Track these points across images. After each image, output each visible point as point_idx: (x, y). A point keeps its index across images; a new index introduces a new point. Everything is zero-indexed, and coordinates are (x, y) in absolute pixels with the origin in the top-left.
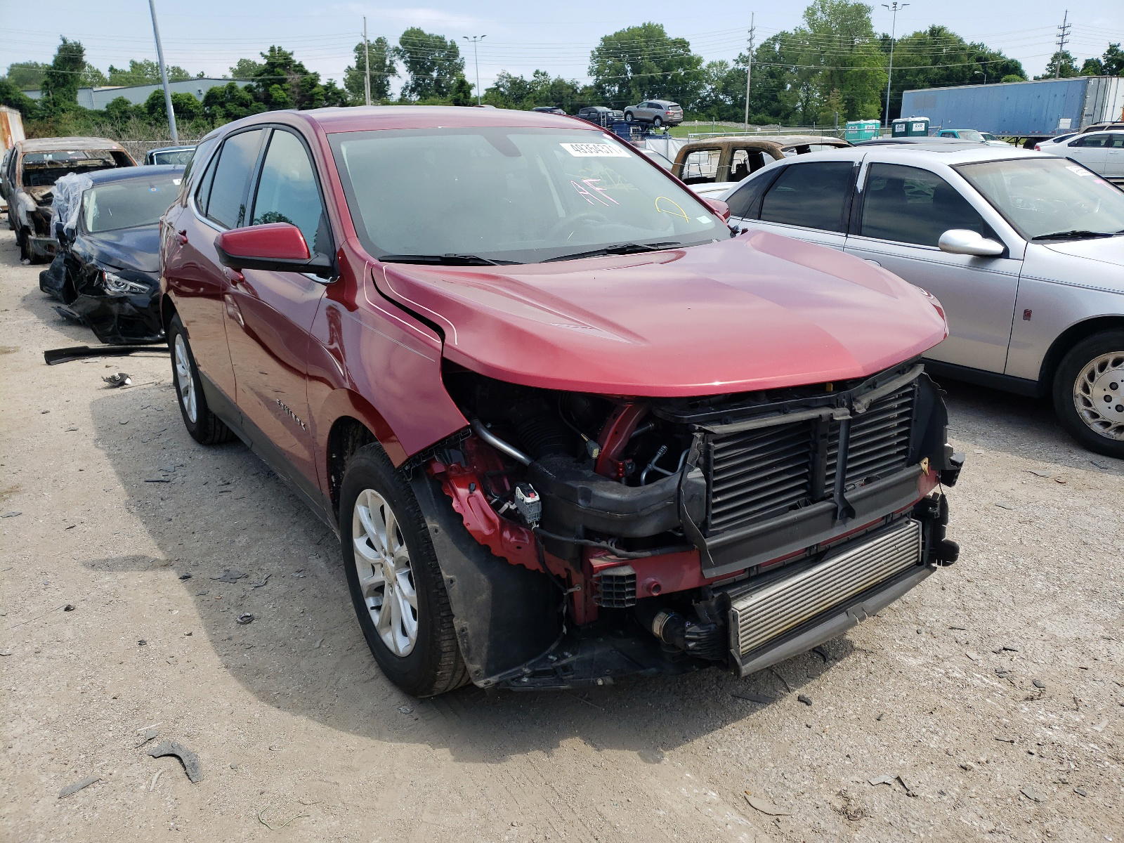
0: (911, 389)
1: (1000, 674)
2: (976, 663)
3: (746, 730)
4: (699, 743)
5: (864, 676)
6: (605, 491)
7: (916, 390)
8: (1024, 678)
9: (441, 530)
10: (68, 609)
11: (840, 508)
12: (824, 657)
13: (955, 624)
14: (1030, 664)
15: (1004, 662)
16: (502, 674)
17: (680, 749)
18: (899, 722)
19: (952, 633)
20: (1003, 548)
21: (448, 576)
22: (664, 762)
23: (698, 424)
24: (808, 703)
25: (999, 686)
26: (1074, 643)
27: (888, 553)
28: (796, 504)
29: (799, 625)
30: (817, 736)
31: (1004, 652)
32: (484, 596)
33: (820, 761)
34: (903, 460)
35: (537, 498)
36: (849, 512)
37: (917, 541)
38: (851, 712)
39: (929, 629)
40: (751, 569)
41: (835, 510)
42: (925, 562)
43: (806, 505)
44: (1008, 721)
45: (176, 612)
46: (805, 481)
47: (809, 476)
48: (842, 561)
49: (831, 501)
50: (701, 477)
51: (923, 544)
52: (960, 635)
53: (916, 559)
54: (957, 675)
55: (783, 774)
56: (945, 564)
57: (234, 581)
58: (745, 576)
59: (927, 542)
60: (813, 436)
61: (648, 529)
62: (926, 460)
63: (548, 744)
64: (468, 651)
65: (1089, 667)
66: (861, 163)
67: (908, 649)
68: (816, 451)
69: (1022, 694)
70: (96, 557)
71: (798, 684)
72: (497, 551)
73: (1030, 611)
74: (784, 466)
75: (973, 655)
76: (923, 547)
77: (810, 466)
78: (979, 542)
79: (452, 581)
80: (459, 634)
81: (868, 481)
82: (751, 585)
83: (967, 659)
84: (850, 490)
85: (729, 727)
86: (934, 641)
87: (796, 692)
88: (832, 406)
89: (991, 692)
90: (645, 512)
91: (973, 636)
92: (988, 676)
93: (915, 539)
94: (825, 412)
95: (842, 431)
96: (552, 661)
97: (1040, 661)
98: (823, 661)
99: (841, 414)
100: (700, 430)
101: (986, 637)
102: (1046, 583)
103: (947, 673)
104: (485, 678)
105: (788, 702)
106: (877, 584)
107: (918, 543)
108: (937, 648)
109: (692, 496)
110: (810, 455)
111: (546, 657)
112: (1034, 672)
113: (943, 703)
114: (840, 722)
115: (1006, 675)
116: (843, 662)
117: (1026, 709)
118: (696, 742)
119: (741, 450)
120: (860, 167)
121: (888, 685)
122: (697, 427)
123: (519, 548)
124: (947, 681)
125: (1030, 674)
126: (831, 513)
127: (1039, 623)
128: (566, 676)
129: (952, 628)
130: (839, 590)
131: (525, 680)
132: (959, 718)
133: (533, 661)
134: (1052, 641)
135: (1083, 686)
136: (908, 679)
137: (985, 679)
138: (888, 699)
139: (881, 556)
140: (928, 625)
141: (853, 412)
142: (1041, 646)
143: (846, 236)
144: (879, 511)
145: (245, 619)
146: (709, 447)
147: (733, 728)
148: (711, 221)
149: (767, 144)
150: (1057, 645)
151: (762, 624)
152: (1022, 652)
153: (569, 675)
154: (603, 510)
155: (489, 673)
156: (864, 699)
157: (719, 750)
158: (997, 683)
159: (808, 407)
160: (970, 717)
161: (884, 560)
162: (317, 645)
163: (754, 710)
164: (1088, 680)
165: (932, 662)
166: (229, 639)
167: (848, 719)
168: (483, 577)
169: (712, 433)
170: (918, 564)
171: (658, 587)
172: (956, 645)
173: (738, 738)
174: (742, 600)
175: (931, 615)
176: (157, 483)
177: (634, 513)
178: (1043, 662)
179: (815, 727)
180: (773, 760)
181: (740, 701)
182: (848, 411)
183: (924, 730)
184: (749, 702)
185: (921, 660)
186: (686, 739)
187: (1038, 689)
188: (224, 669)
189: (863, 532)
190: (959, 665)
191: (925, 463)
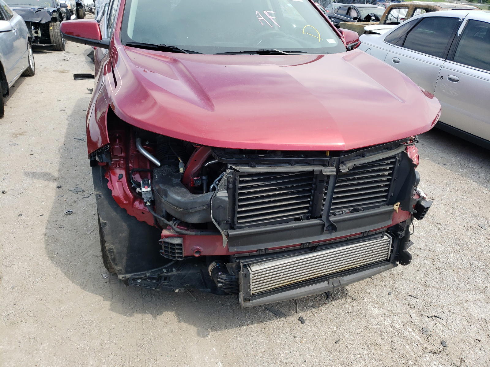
0: (394, 160)
1: (424, 331)
2: (413, 321)
3: (260, 330)
4: (231, 331)
5: (343, 313)
6: (175, 194)
7: (398, 161)
8: (437, 338)
9: (102, 197)
10: (3, 192)
11: (326, 225)
12: (327, 296)
13: (413, 294)
14: (446, 329)
15: (430, 324)
16: (133, 274)
17: (220, 332)
18: (347, 347)
19: (409, 299)
20: (469, 253)
21: (103, 221)
22: (207, 338)
23: (230, 164)
24: (303, 322)
25: (419, 339)
26: (481, 322)
27: (365, 252)
28: (300, 217)
29: (297, 283)
30: (296, 344)
31: (434, 318)
32: (124, 234)
33: (288, 360)
34: (384, 201)
35: (149, 189)
36: (333, 227)
37: (388, 248)
38: (323, 334)
39: (397, 293)
40: (261, 250)
41: (323, 225)
42: (391, 260)
43: (307, 219)
44: (412, 363)
45: (43, 203)
46: (308, 205)
47: (311, 203)
48: (331, 253)
49: (321, 220)
50: (226, 196)
51: (392, 250)
52: (412, 301)
53: (386, 258)
54: (397, 326)
55: (263, 363)
56: (403, 264)
57: (77, 193)
58: (258, 253)
59: (395, 249)
60: (314, 180)
61: (194, 219)
62: (398, 204)
63: (157, 312)
64: (114, 260)
65: (482, 340)
66: (463, 19)
67: (377, 303)
68: (315, 189)
69: (431, 348)
70: (31, 170)
71: (304, 310)
72: (130, 212)
73: (463, 296)
74: (293, 195)
75: (414, 315)
76: (392, 252)
77: (312, 197)
78: (456, 246)
79: (105, 224)
80: (108, 251)
81: (355, 210)
82: (264, 258)
83: (408, 317)
84: (339, 214)
85: (252, 326)
86: (396, 301)
87: (300, 314)
88: (324, 165)
89: (412, 341)
90: (192, 211)
91: (420, 304)
92: (416, 331)
93: (387, 246)
94: (317, 168)
95: (331, 181)
96: (163, 272)
97: (453, 329)
98: (325, 299)
99: (330, 171)
100: (231, 168)
101: (428, 305)
102: (484, 280)
103: (392, 323)
104: (124, 274)
105: (293, 319)
106: (356, 268)
107: (388, 249)
108: (395, 306)
109: (219, 206)
110: (313, 191)
111: (162, 269)
112: (446, 335)
113: (380, 341)
114: (314, 338)
115: (427, 333)
116: (336, 302)
117: (428, 358)
118: (230, 330)
119: (263, 183)
120: (463, 21)
121: (354, 322)
122: (229, 166)
123: (143, 213)
124: (391, 329)
125: (442, 336)
126: (320, 227)
127: (466, 305)
128: (164, 282)
129: (410, 296)
130: (326, 268)
131: (139, 281)
132: (383, 354)
133: (155, 270)
134: (468, 318)
135: (472, 352)
136: (367, 322)
137: (413, 333)
138: (349, 331)
139: (360, 253)
140: (397, 290)
141: (338, 171)
142: (460, 319)
143: (445, 61)
144: (358, 229)
145: (68, 213)
146: (235, 179)
147: (254, 327)
148: (335, 42)
149: (433, 7)
150: (470, 320)
151: (268, 280)
152: (445, 320)
153: (166, 282)
154: (172, 204)
155: (127, 272)
156: (335, 328)
157: (239, 339)
158: (418, 337)
159: (309, 164)
160: (390, 354)
161: (362, 255)
162: (89, 233)
163: (271, 319)
164: (477, 348)
165: (387, 314)
166: (56, 221)
167: (319, 338)
168: (124, 224)
169: (238, 171)
170: (387, 260)
171: (198, 252)
172: (408, 306)
173: (253, 334)
174: (259, 265)
175: (402, 285)
176: (78, 140)
177: (187, 209)
178: (455, 330)
179: (298, 338)
180: (263, 353)
181: (267, 312)
182: (335, 170)
183: (359, 356)
184: (271, 314)
185: (382, 311)
186: (226, 327)
187: (442, 347)
188: (43, 236)
189: (346, 239)
190: (402, 320)
191: (397, 206)
